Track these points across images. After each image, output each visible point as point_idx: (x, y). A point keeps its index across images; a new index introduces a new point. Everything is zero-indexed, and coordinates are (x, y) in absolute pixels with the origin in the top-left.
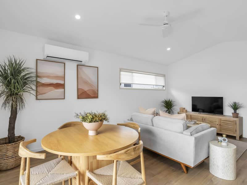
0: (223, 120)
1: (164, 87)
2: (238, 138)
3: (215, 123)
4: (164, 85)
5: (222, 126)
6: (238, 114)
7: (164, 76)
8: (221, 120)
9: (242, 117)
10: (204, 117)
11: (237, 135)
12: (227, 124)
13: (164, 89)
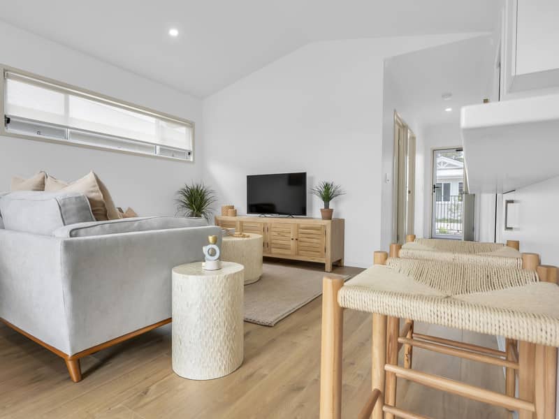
0: (301, 226)
1: (189, 154)
2: (328, 267)
3: (288, 235)
4: (191, 149)
5: (300, 241)
6: (332, 210)
7: (191, 125)
8: (298, 226)
9: (343, 220)
10: (266, 224)
11: (327, 260)
12: (308, 236)
13: (191, 159)
